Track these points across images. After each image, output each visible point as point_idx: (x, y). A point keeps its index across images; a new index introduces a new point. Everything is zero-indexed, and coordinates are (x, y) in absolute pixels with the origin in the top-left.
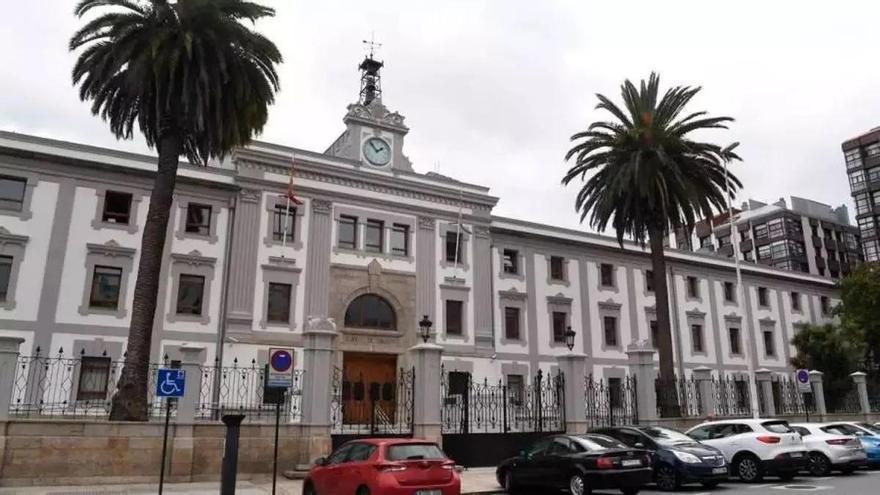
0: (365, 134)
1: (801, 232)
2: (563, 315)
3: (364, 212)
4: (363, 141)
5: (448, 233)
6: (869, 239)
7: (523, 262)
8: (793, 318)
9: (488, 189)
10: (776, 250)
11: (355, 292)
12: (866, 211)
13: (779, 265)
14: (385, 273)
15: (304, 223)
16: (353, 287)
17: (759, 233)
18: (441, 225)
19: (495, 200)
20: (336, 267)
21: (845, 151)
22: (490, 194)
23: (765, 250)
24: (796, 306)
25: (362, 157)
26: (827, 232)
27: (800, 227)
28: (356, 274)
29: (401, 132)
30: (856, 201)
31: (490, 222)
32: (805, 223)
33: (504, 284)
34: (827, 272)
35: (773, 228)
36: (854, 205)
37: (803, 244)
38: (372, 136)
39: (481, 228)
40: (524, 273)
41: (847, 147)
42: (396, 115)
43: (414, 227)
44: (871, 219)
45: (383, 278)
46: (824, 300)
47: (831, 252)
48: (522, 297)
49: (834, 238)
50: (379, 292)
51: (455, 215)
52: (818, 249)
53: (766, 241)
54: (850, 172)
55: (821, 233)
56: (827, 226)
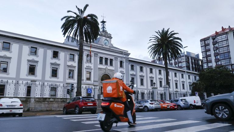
0: (104, 39)
1: (189, 60)
2: (142, 79)
3: (104, 56)
4: (103, 40)
5: (121, 61)
6: (205, 63)
7: (135, 68)
8: (189, 81)
9: (128, 51)
10: (183, 64)
11: (103, 74)
12: (205, 56)
13: (183, 68)
14: (109, 70)
15: (93, 58)
16: (103, 72)
17: (179, 60)
18: (119, 59)
19: (130, 54)
20: (99, 68)
21: (201, 42)
22: (128, 52)
23: (180, 64)
24: (189, 78)
25: (103, 44)
26: (195, 60)
27: (189, 59)
28: (103, 70)
29: (111, 38)
30: (203, 54)
31: (128, 59)
32: (190, 58)
33: (131, 72)
34: (194, 70)
35: (182, 59)
36: (202, 55)
37: (189, 63)
38: (105, 39)
39: (127, 60)
40: (135, 70)
41: (201, 41)
42: (110, 34)
43: (114, 60)
44: (206, 58)
45: (108, 71)
46: (195, 77)
47: (195, 65)
48: (135, 75)
49: (196, 62)
50: (107, 74)
51: (122, 57)
52: (192, 64)
53: (181, 62)
54: (201, 47)
55: (193, 61)
56: (194, 59)
